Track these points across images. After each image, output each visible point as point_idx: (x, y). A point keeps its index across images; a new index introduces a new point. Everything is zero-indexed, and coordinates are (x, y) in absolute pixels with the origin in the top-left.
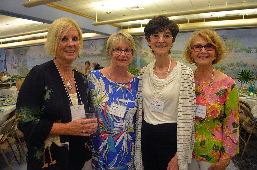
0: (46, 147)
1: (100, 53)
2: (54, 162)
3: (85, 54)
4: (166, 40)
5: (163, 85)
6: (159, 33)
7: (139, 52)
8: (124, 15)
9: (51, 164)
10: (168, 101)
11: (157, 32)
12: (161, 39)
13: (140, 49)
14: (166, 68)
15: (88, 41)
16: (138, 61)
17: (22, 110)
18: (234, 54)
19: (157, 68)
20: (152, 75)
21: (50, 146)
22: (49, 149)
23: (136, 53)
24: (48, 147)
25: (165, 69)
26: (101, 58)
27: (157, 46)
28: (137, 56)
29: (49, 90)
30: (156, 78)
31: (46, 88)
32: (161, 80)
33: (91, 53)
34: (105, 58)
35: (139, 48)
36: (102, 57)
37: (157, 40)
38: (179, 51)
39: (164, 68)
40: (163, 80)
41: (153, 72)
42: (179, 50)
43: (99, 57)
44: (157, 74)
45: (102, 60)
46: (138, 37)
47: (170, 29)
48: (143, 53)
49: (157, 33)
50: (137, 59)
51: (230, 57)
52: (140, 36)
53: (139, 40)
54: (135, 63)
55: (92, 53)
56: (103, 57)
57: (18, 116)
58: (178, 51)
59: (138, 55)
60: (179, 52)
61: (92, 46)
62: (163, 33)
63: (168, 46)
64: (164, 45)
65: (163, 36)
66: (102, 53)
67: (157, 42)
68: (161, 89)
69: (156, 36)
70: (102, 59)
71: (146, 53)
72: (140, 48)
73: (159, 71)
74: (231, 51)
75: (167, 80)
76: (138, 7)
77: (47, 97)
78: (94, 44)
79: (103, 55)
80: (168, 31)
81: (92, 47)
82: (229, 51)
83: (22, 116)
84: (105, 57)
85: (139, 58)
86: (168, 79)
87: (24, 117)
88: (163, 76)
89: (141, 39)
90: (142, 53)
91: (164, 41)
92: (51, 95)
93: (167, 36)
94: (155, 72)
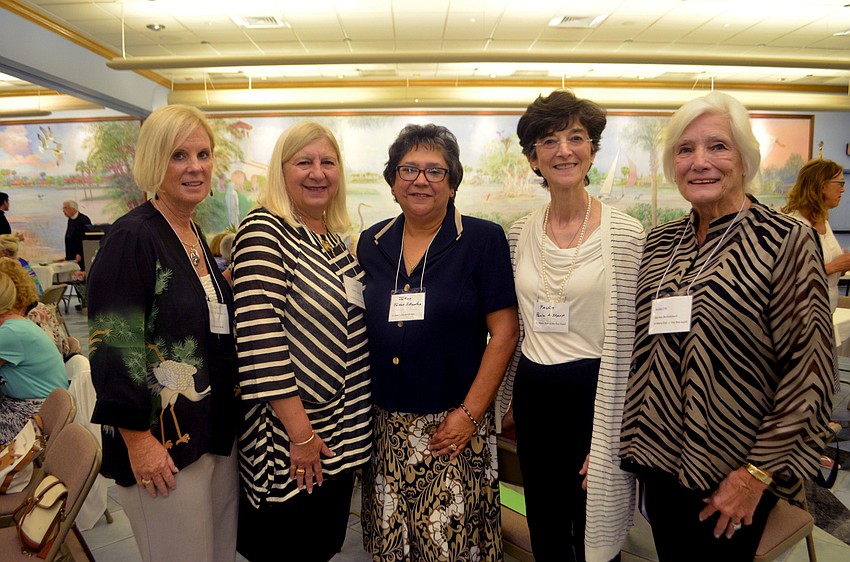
0: (164, 406)
1: (79, 173)
2: (185, 438)
3: (11, 176)
4: (575, 148)
5: (569, 262)
6: (557, 134)
7: (235, 173)
8: (203, 43)
9: (178, 442)
10: (581, 303)
11: (551, 131)
12: (565, 146)
13: (235, 162)
14: (578, 221)
15: (22, 127)
16: (229, 206)
17: (101, 320)
18: (533, 186)
19: (554, 222)
20: (540, 240)
21: (173, 401)
22: (172, 409)
23: (221, 177)
24: (169, 406)
25: (574, 224)
26: (82, 192)
27: (555, 167)
28: (226, 186)
29: (164, 270)
30: (549, 245)
31: (158, 266)
32: (565, 251)
33: (40, 171)
34: (97, 193)
35: (233, 160)
36: (85, 188)
37: (554, 151)
38: (372, 175)
39: (572, 223)
40: (571, 252)
41: (542, 232)
42: (372, 172)
43: (74, 189)
44: (554, 238)
45: (86, 199)
46: (229, 121)
47: (583, 122)
48: (249, 179)
49: (551, 135)
50: (226, 197)
51: (521, 195)
52: (238, 120)
53: (232, 132)
54: (219, 212)
55: (43, 174)
56: (90, 188)
57: (95, 334)
58: (368, 174)
59: (231, 185)
60: (370, 177)
61: (44, 145)
62: (567, 132)
63: (584, 163)
64: (572, 160)
65: (568, 139)
66: (86, 174)
67: (555, 155)
68: (563, 274)
69: (549, 142)
70: (89, 196)
71: (258, 177)
72: (239, 160)
73: (557, 231)
74: (525, 178)
75: (581, 251)
76: (272, 20)
77: (161, 286)
78: (51, 139)
79: (90, 183)
80: (577, 126)
81: (41, 149)
82: (519, 178)
83: (103, 332)
84: (98, 187)
85: (235, 193)
86: (583, 248)
87: (108, 334)
88: (571, 241)
89: (240, 129)
90: (245, 179)
91: (571, 153)
92: (169, 282)
93: (577, 138)
94: (549, 233)
